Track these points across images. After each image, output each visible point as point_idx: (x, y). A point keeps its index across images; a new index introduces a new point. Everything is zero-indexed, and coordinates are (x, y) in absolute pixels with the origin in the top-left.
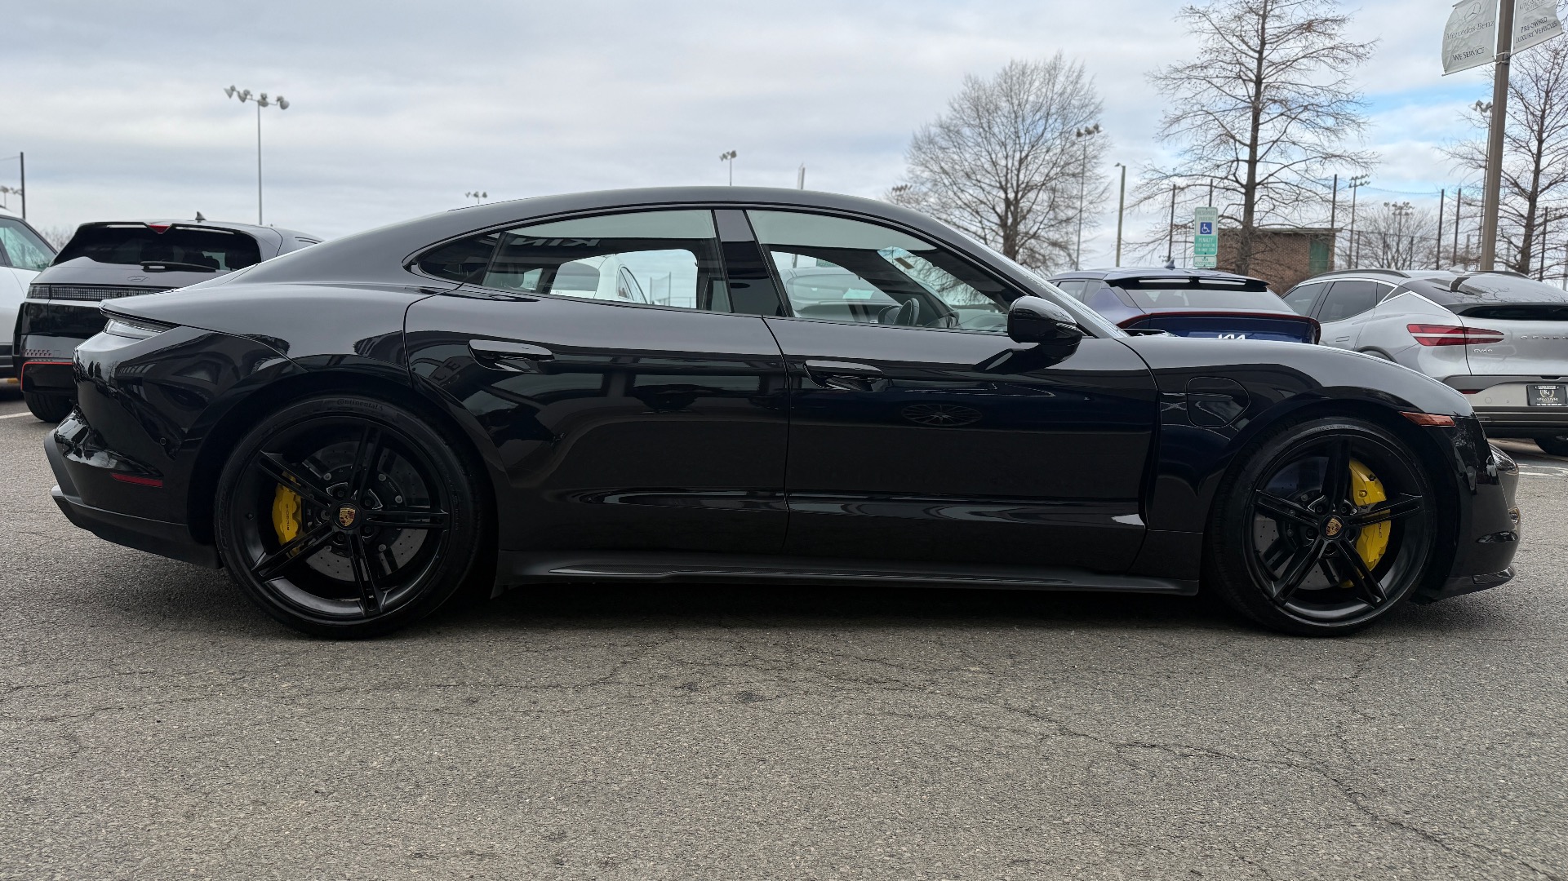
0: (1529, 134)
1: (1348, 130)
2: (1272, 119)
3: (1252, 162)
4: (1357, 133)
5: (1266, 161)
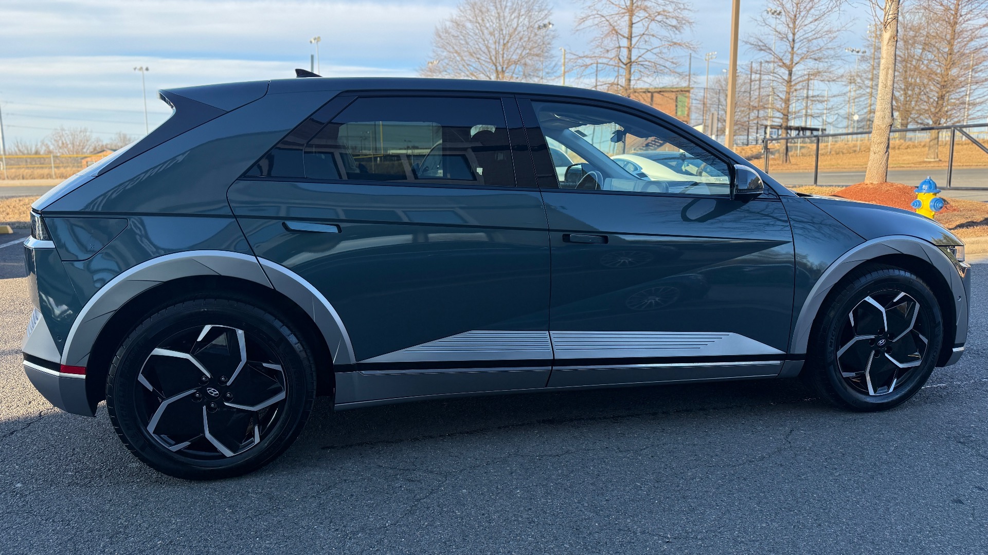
0: (787, 30)
3: (630, 48)
5: (638, 48)
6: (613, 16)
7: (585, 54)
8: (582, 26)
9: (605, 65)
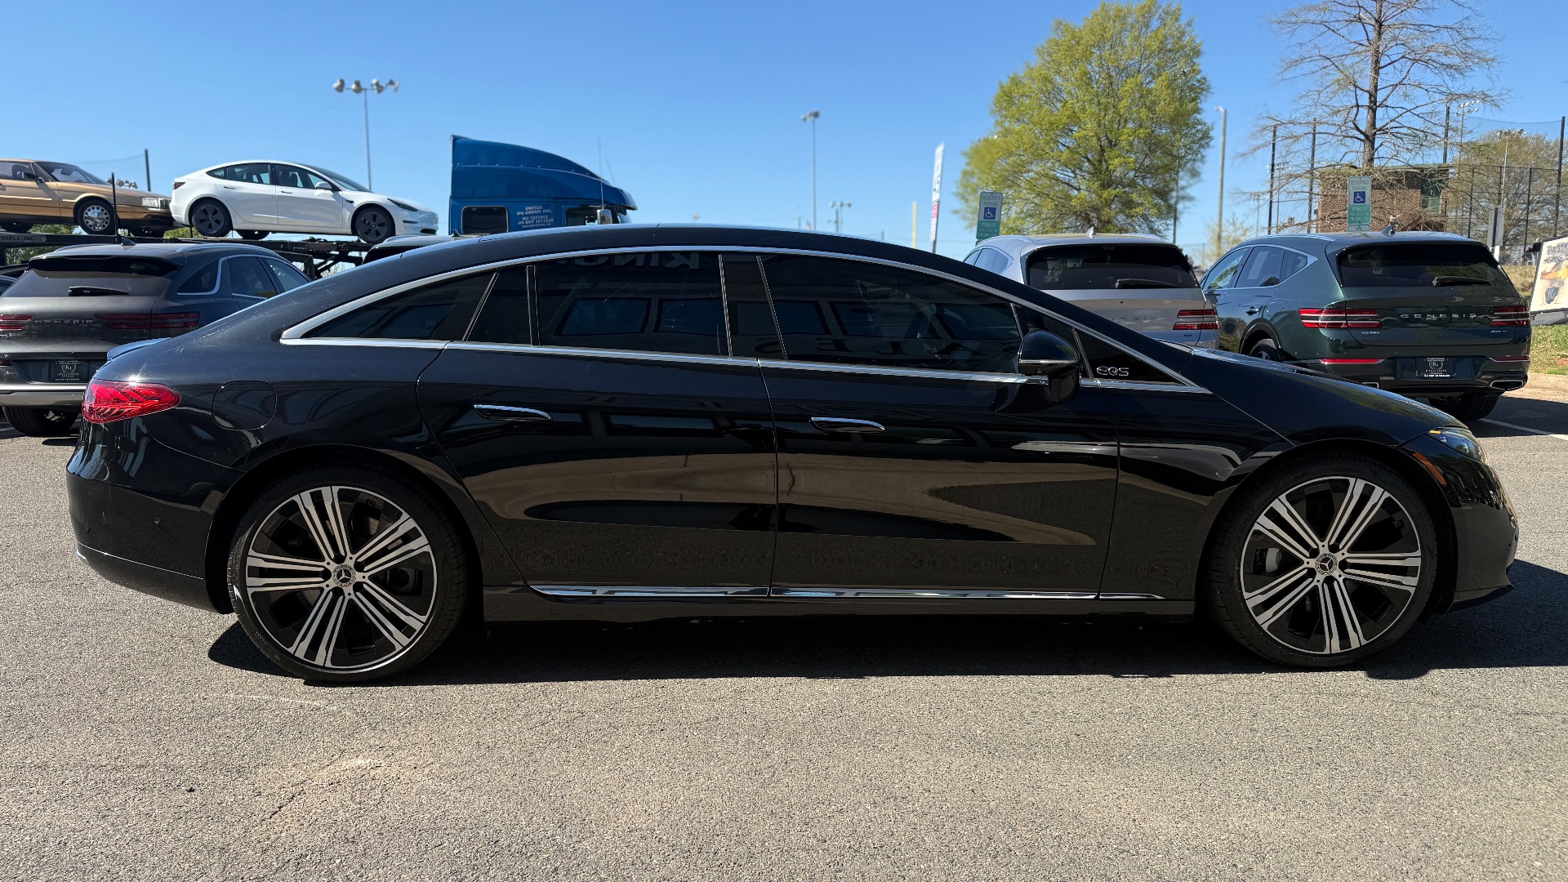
1: (1476, 68)
2: (1392, 62)
3: (1373, 108)
4: (1486, 71)
5: (1387, 106)
6: (1343, 58)
7: (1293, 118)
8: (1290, 74)
9: (1331, 136)
